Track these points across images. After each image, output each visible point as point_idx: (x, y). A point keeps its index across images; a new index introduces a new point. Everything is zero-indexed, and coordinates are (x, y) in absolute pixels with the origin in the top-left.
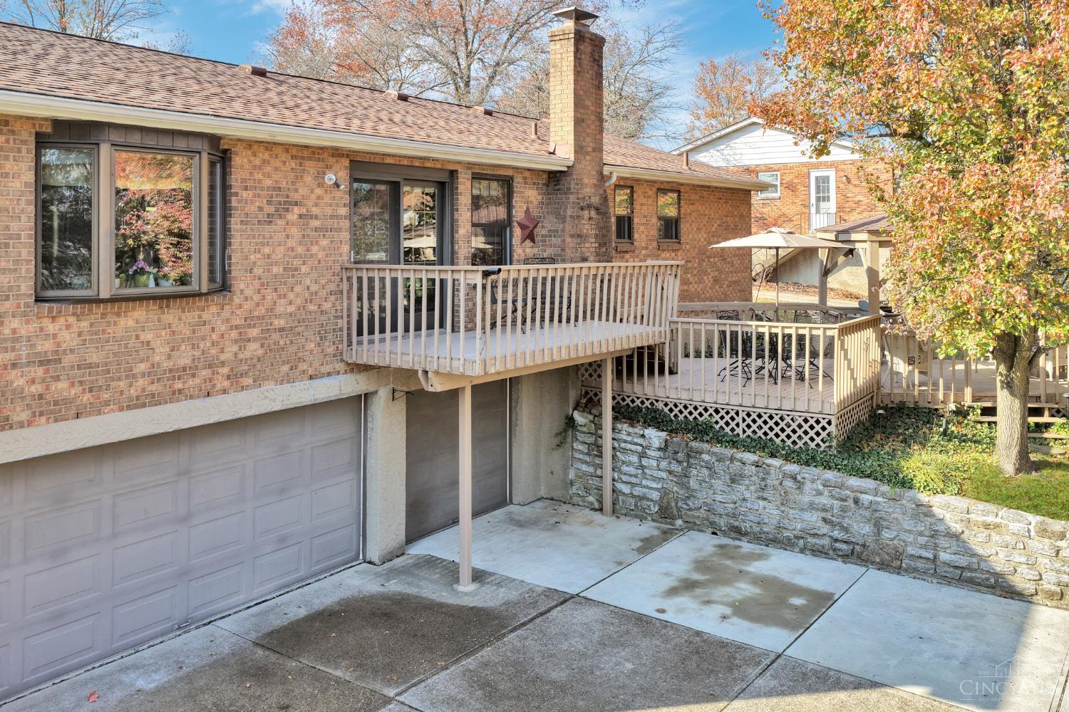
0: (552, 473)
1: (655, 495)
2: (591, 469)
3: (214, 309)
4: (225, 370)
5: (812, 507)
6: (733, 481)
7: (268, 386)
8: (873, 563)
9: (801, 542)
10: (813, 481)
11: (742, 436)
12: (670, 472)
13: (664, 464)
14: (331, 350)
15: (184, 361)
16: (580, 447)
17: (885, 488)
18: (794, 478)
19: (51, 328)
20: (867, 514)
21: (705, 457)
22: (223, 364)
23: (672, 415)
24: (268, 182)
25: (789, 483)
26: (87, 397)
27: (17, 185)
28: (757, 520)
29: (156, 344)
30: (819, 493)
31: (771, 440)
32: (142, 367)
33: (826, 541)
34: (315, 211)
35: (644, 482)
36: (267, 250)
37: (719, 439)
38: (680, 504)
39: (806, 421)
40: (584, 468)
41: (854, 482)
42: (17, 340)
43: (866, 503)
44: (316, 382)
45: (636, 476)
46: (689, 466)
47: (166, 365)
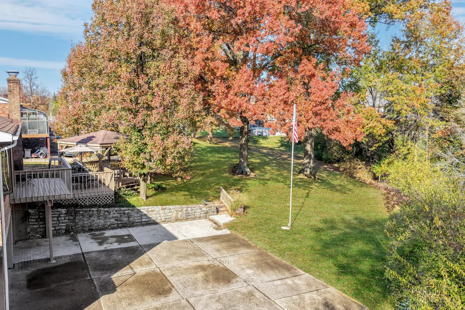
0: (20, 232)
1: (64, 227)
2: (38, 226)
5: (113, 217)
6: (90, 217)
8: (127, 227)
9: (110, 227)
10: (113, 211)
11: (88, 205)
12: (69, 220)
13: (67, 218)
16: (32, 220)
17: (130, 208)
18: (108, 212)
20: (126, 215)
21: (81, 212)
23: (64, 204)
25: (106, 213)
28: (97, 225)
30: (115, 214)
31: (96, 204)
33: (116, 225)
35: (60, 225)
37: (82, 207)
38: (73, 227)
39: (106, 197)
40: (35, 226)
41: (122, 209)
43: (126, 213)
45: (56, 224)
46: (76, 216)
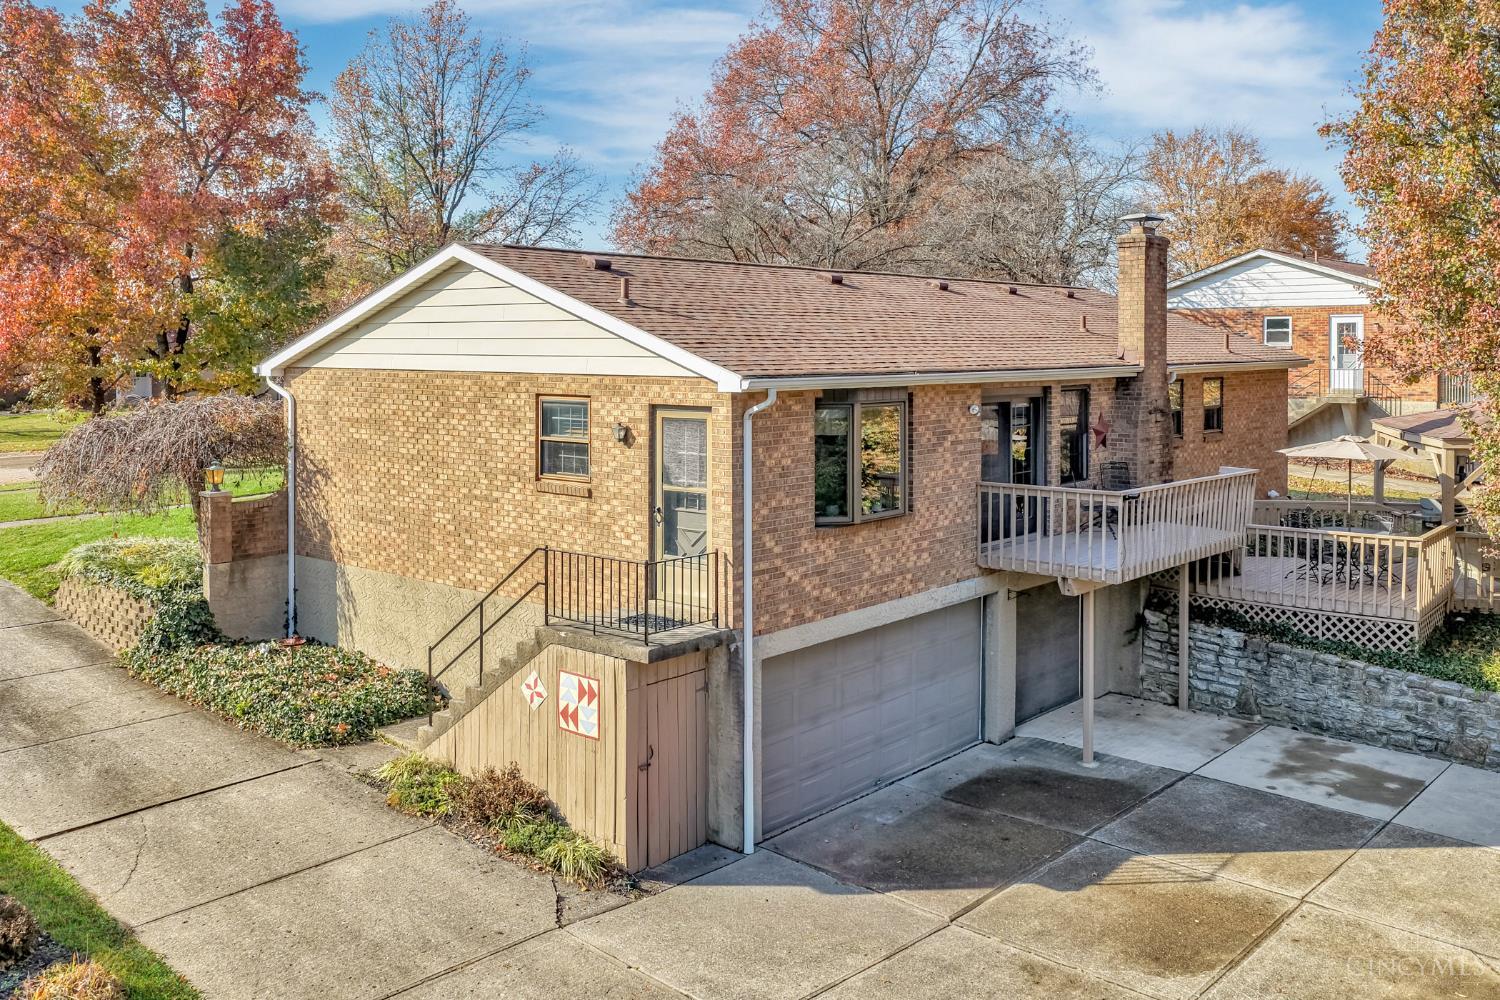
0: (1121, 669)
1: (1233, 692)
2: (1164, 666)
3: (903, 526)
4: (909, 576)
5: (1396, 706)
6: (1315, 680)
7: (933, 590)
8: (1456, 758)
9: (1385, 737)
10: (1398, 682)
11: (1321, 638)
12: (1249, 671)
13: (1242, 663)
14: (969, 557)
15: (888, 569)
16: (1152, 645)
17: (1470, 690)
18: (1378, 679)
20: (1450, 713)
21: (1287, 657)
22: (909, 571)
23: (1247, 617)
24: (933, 417)
25: (1372, 684)
26: (839, 600)
27: (807, 440)
28: (1340, 716)
29: (873, 556)
30: (1403, 693)
31: (1352, 643)
32: (866, 575)
33: (1409, 738)
34: (961, 437)
35: (1222, 679)
36: (933, 474)
37: (1298, 640)
38: (1259, 701)
39: (1388, 626)
40: (1157, 664)
41: (1438, 684)
42: (807, 557)
43: (1451, 703)
45: (1212, 673)
46: (1270, 665)
47: (879, 573)
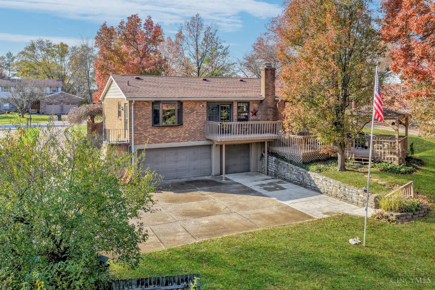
0: (260, 166)
1: (274, 171)
3: (180, 128)
6: (284, 168)
7: (190, 142)
8: (303, 186)
9: (294, 182)
10: (295, 169)
11: (289, 159)
12: (276, 166)
14: (203, 136)
15: (175, 136)
17: (304, 171)
18: (292, 168)
19: (154, 130)
20: (302, 176)
21: (281, 163)
22: (181, 137)
26: (160, 141)
27: (150, 110)
28: (287, 177)
29: (170, 133)
32: (168, 137)
33: (297, 182)
34: (199, 111)
35: (272, 168)
36: (189, 118)
42: (150, 131)
43: (301, 173)
44: (199, 141)
47: (172, 137)
